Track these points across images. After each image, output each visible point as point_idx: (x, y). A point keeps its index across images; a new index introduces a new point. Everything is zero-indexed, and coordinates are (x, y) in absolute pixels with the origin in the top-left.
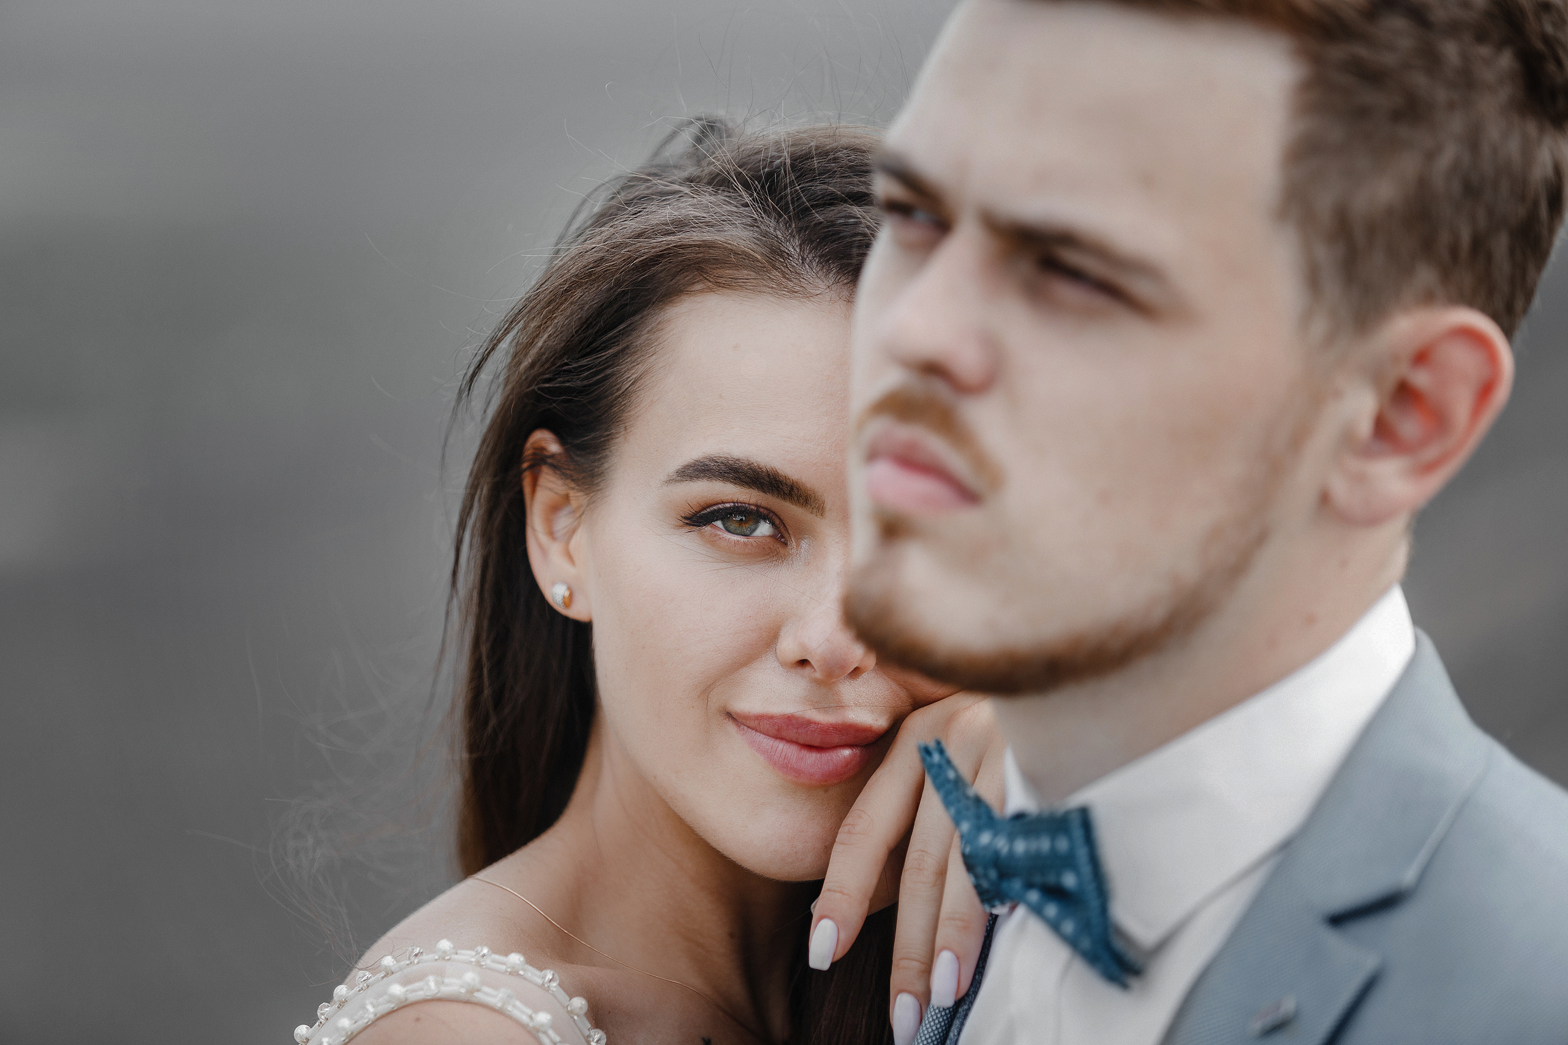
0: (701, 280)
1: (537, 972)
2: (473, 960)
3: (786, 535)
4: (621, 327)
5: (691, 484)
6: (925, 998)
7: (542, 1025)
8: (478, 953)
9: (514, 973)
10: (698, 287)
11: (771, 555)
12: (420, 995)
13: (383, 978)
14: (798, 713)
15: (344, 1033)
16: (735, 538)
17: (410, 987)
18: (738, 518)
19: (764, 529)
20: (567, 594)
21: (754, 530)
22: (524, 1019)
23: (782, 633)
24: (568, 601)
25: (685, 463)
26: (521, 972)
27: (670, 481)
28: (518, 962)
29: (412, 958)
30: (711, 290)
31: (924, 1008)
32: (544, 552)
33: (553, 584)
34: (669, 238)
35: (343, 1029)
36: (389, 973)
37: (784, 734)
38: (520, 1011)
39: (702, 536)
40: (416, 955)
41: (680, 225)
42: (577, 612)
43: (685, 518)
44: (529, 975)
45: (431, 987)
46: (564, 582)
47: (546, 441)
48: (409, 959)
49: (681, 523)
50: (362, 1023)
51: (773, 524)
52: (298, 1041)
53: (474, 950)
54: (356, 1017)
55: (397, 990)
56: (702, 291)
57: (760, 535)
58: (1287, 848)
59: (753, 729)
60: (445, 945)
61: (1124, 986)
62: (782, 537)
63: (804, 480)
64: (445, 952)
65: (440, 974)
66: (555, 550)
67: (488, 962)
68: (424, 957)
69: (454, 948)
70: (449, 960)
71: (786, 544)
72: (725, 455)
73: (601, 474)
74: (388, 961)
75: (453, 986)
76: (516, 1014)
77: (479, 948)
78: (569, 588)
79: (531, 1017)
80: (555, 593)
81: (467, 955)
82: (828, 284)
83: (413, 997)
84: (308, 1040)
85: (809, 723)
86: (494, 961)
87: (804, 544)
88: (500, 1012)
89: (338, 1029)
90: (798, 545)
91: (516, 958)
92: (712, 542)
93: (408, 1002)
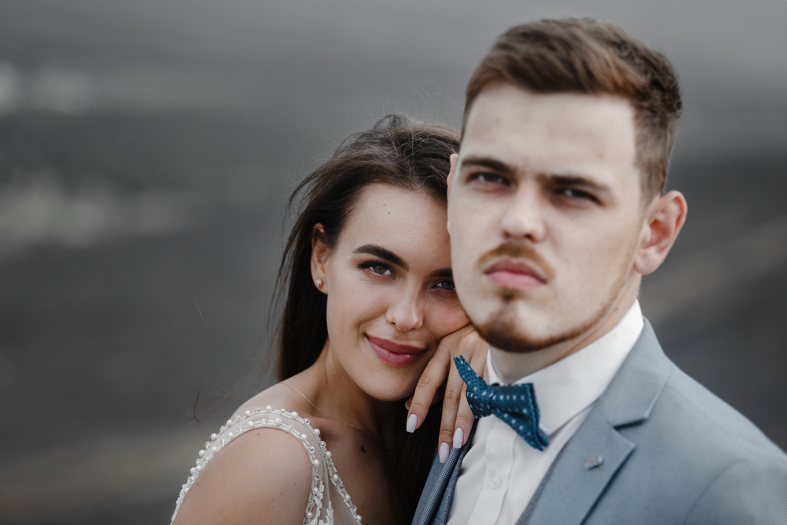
0: (376, 178)
1: (302, 419)
2: (279, 413)
3: (395, 275)
4: (347, 191)
5: (362, 254)
6: (451, 444)
7: (304, 439)
8: (281, 411)
9: (294, 419)
10: (376, 180)
11: (388, 282)
12: (259, 425)
13: (245, 418)
14: (390, 340)
15: (230, 438)
16: (376, 274)
17: (256, 422)
18: (379, 267)
19: (388, 272)
20: (321, 283)
21: (385, 272)
22: (298, 437)
23: (388, 310)
24: (322, 285)
25: (361, 246)
26: (296, 419)
27: (355, 252)
28: (296, 415)
29: (257, 412)
30: (380, 182)
31: (451, 448)
32: (316, 267)
33: (317, 279)
34: (366, 162)
35: (230, 436)
36: (248, 417)
37: (384, 346)
38: (296, 433)
39: (365, 272)
40: (258, 411)
41: (370, 157)
42: (324, 290)
43: (359, 265)
44: (299, 420)
45: (264, 423)
46: (321, 279)
47: (320, 227)
48: (255, 412)
49: (358, 267)
50: (238, 435)
51: (391, 271)
52: (212, 439)
53: (279, 410)
54: (235, 432)
55: (251, 423)
56: (377, 182)
57: (386, 274)
58: (597, 403)
59: (373, 342)
60: (269, 407)
61: (541, 450)
62: (394, 276)
63: (402, 257)
64: (269, 410)
65: (267, 418)
66: (319, 266)
67: (284, 414)
68: (261, 411)
69: (272, 409)
70: (270, 413)
71: (395, 279)
72: (375, 245)
73: (336, 243)
74: (248, 412)
75: (271, 423)
76: (294, 434)
77: (281, 409)
78: (322, 282)
79: (300, 436)
80: (317, 282)
81: (277, 411)
82: (421, 186)
83: (257, 426)
84: (216, 439)
85: (393, 344)
86: (287, 414)
87: (401, 280)
88: (288, 433)
89: (228, 436)
90: (399, 280)
91: (295, 414)
92: (368, 274)
93: (255, 428)
